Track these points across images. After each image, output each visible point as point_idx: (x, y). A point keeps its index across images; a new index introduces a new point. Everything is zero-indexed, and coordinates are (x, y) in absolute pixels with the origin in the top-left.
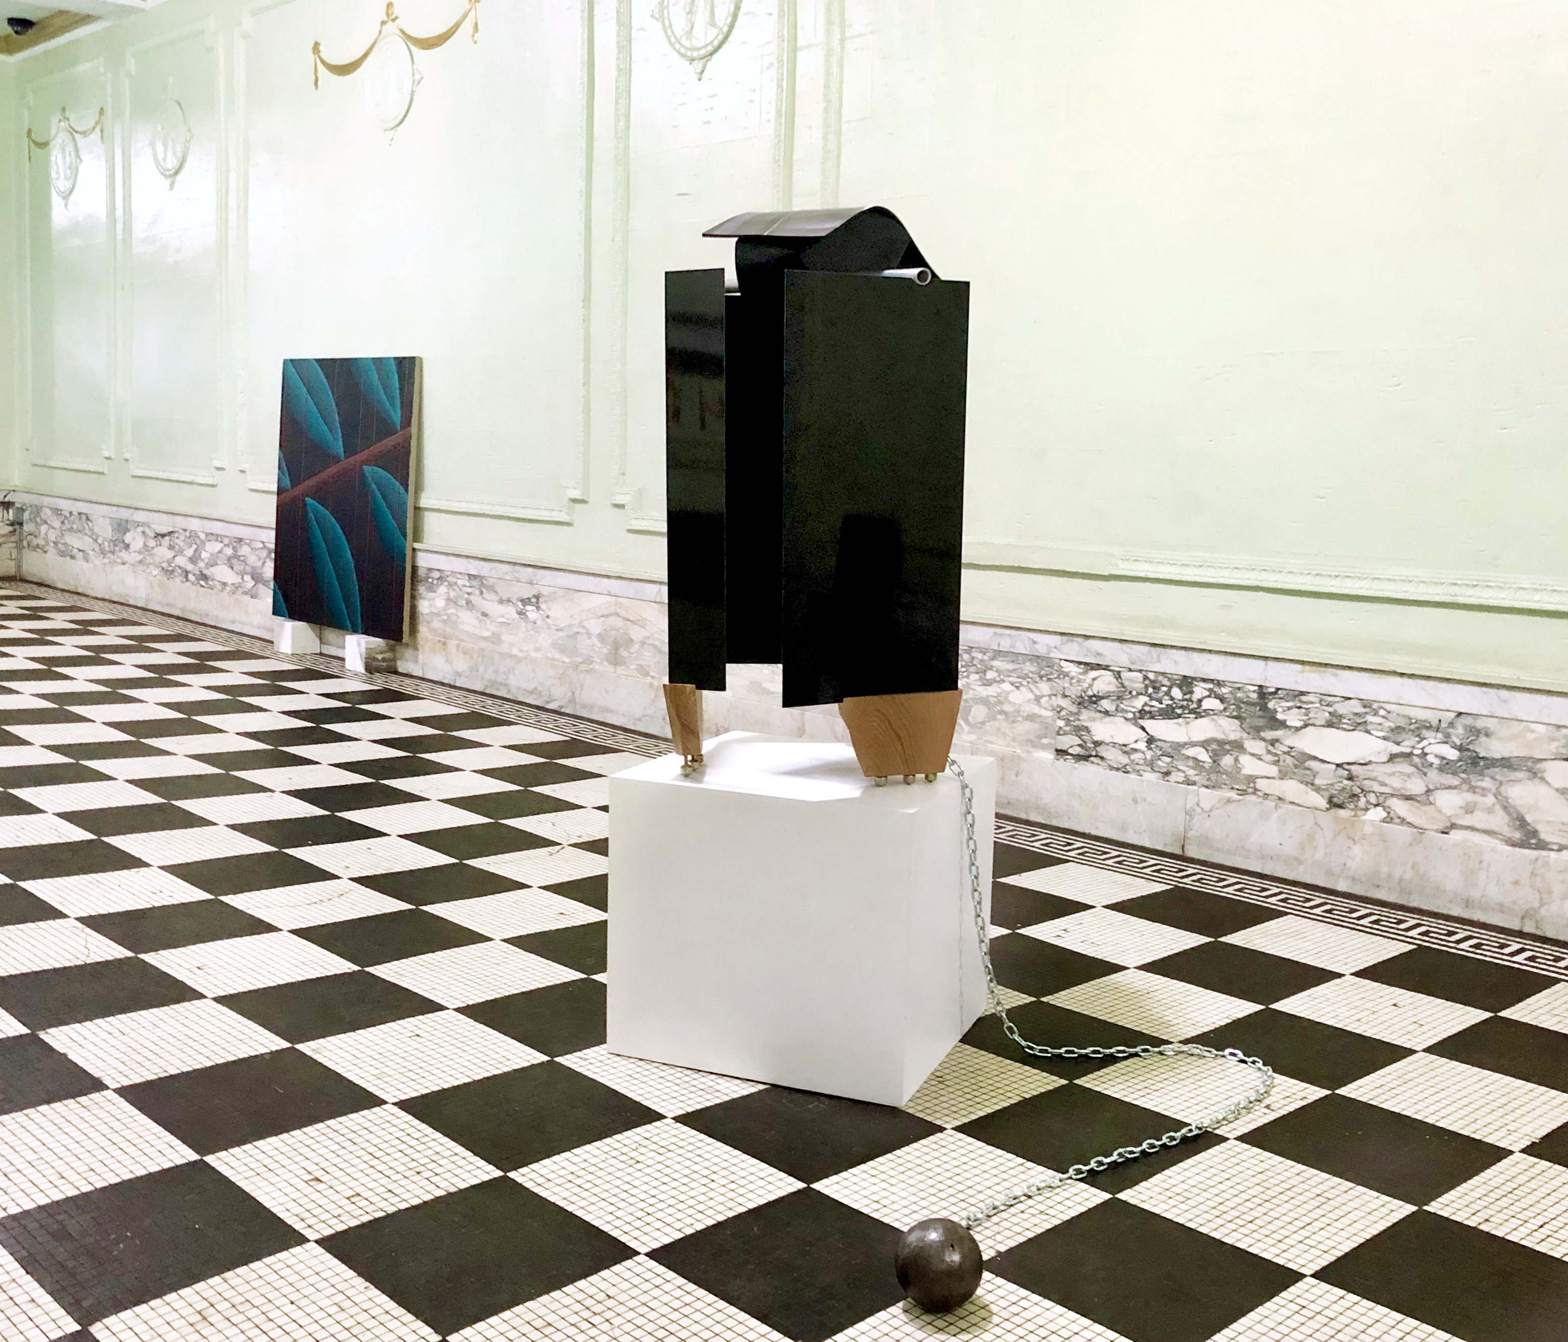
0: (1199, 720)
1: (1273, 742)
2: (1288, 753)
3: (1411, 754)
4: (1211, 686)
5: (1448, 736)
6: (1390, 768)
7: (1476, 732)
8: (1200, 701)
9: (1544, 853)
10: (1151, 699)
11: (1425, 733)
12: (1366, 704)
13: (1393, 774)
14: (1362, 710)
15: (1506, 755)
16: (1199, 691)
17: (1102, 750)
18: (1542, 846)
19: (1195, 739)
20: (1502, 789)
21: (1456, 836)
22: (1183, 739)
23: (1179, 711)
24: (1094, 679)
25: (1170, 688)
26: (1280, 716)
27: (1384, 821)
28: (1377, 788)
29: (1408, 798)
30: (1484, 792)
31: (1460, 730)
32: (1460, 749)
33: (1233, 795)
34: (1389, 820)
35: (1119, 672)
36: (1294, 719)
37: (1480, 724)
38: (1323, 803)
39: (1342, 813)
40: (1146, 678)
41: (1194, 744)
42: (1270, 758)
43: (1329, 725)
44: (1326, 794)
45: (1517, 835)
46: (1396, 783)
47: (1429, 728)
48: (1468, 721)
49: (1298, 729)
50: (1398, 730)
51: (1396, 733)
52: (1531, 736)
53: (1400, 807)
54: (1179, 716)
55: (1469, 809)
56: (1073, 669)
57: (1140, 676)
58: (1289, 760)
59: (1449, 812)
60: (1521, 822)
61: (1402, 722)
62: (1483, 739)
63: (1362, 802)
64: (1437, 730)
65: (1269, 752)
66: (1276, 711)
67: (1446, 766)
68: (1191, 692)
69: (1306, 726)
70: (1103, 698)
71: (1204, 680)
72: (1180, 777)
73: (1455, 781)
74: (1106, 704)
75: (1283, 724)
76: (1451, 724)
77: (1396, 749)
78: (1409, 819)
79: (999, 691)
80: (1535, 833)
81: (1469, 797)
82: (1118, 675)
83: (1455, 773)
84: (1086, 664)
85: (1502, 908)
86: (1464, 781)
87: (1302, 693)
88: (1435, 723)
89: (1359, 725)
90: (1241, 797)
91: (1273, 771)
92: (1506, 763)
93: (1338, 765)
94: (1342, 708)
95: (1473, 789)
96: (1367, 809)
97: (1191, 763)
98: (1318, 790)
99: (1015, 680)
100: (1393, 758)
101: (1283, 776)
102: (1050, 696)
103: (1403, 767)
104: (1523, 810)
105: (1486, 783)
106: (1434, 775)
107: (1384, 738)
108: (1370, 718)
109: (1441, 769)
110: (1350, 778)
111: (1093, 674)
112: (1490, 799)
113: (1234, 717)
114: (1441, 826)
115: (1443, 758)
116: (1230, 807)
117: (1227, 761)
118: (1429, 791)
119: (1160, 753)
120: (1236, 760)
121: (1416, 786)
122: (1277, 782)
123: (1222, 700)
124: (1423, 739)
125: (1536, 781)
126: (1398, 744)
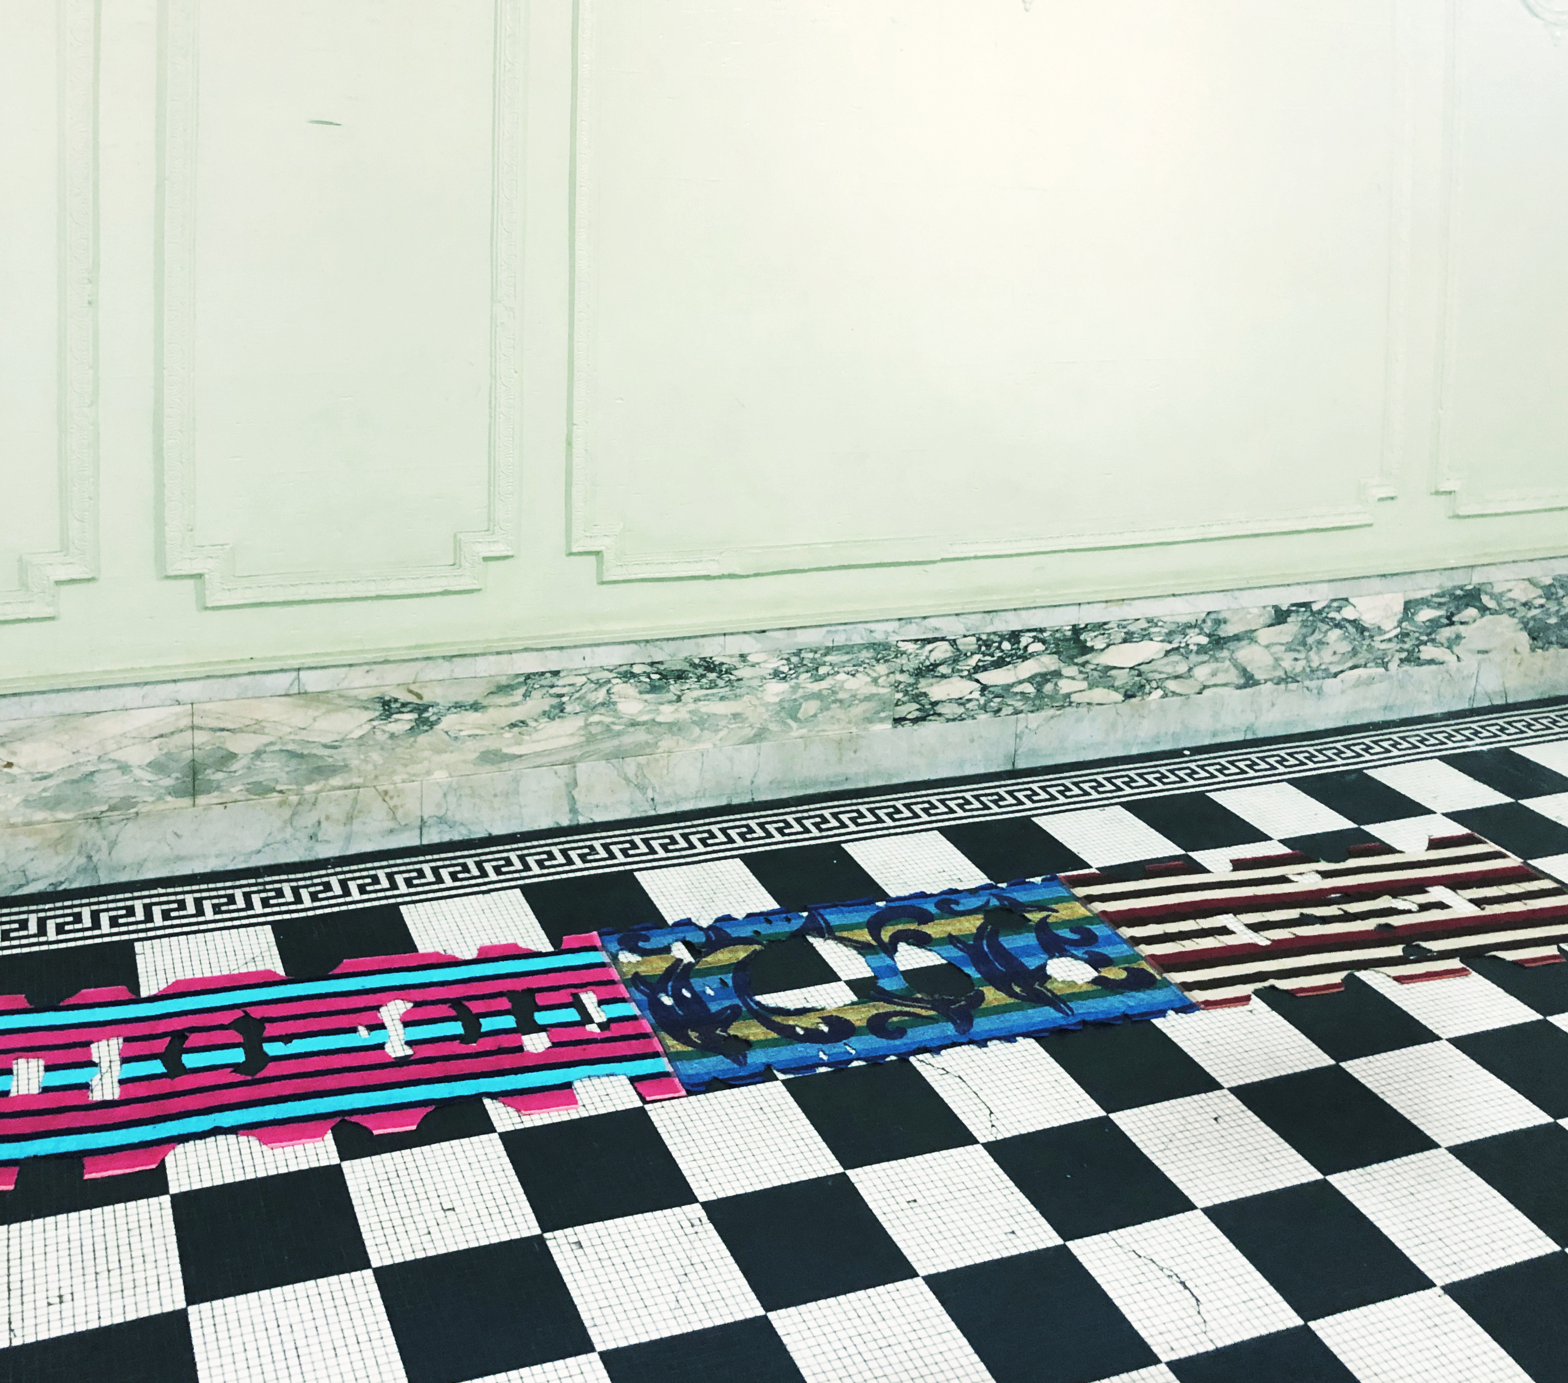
0: (1026, 662)
1: (1084, 664)
2: (1095, 669)
3: (1178, 649)
4: (1034, 634)
5: (1202, 629)
6: (1165, 660)
7: (1218, 622)
8: (1026, 647)
9: (1257, 687)
10: (984, 654)
11: (1188, 631)
12: (1150, 621)
13: (1168, 664)
14: (1146, 625)
15: (1236, 632)
16: (1025, 640)
17: (939, 709)
18: (1257, 683)
19: (1022, 678)
20: (1234, 656)
21: (1206, 692)
22: (1010, 681)
23: (1008, 660)
24: (931, 651)
25: (1000, 643)
26: (1089, 644)
27: (1163, 697)
28: (1157, 676)
29: (1177, 677)
30: (1223, 660)
31: (1209, 623)
32: (1209, 636)
33: (1052, 712)
34: (1165, 696)
35: (954, 641)
36: (1099, 644)
37: (1221, 617)
38: (1120, 697)
39: (1133, 700)
40: (979, 639)
41: (1021, 682)
42: (1082, 676)
43: (1125, 641)
44: (1123, 691)
45: (1242, 681)
46: (1169, 669)
47: (1191, 627)
48: (1213, 616)
49: (1103, 650)
50: (1170, 633)
51: (1169, 637)
52: (1249, 617)
53: (1172, 685)
54: (1009, 663)
55: (1214, 674)
56: (910, 647)
57: (974, 639)
58: (1096, 674)
59: (1202, 679)
60: (1244, 672)
61: (1173, 627)
62: (1223, 626)
63: (1148, 687)
64: (1195, 626)
65: (1081, 672)
66: (1086, 641)
67: (1202, 650)
68: (1019, 642)
69: (1108, 646)
70: (940, 664)
71: (1029, 631)
72: (1010, 710)
73: (1205, 658)
74: (943, 669)
75: (1092, 649)
76: (1204, 621)
77: (1169, 647)
78: (1178, 691)
79: (833, 682)
80: (1251, 677)
81: (1214, 665)
82: (953, 643)
83: (1206, 653)
84: (922, 640)
85: (1235, 730)
86: (1211, 656)
87: (1105, 624)
88: (1194, 623)
89: (1146, 636)
90: (1058, 712)
91: (1084, 685)
92: (1237, 638)
93: (1131, 668)
94: (1132, 628)
95: (1217, 660)
96: (1150, 693)
97: (1019, 697)
98: (1116, 689)
99: (850, 669)
100: (1167, 653)
101: (1091, 687)
102: (888, 675)
103: (1175, 658)
104: (1245, 664)
105: (1225, 653)
106: (1193, 658)
107: (1162, 641)
108: (1153, 630)
109: (1198, 653)
110: (1139, 675)
111: (929, 647)
112: (1227, 663)
113: (1054, 653)
114: (1197, 690)
115: (1198, 645)
116: (1052, 722)
117: (1048, 688)
118: (1190, 669)
119: (991, 696)
120: (1056, 684)
121: (1182, 668)
122: (1088, 693)
123: (1044, 642)
124: (1186, 635)
125: (1253, 644)
126: (1170, 642)
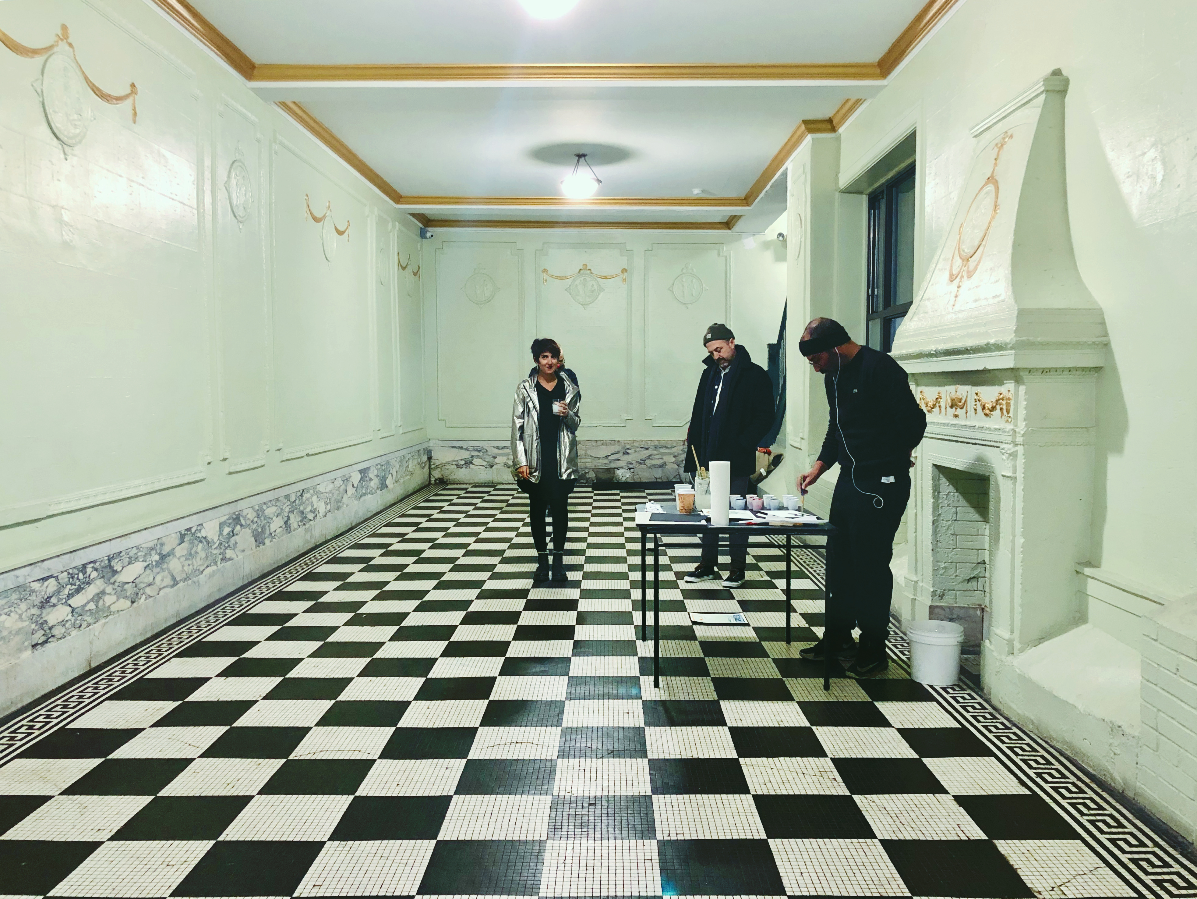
0: (89, 588)
2: (119, 586)
3: (149, 565)
4: (93, 565)
5: (157, 551)
6: (144, 574)
7: (162, 545)
8: (89, 575)
9: (177, 586)
10: (72, 584)
11: (152, 553)
12: (138, 548)
13: (145, 577)
14: (137, 552)
15: (168, 551)
16: (89, 570)
17: (53, 632)
18: (177, 583)
19: (89, 599)
20: (168, 566)
21: (160, 593)
22: (85, 601)
23: (81, 587)
24: (47, 587)
25: (79, 575)
26: (115, 568)
28: (142, 586)
29: (149, 585)
30: (165, 570)
32: (159, 555)
33: (103, 621)
34: (146, 599)
35: (57, 576)
36: (119, 567)
37: (163, 541)
38: (129, 604)
39: (134, 605)
40: (69, 574)
41: (89, 602)
42: (114, 592)
43: (129, 564)
44: (130, 599)
45: (172, 583)
46: (146, 580)
48: (160, 541)
49: (121, 571)
50: (146, 556)
51: (145, 558)
52: (172, 541)
53: (148, 591)
54: (82, 590)
55: (162, 581)
56: (36, 586)
57: (65, 574)
58: (119, 589)
59: (158, 585)
60: (173, 577)
61: (146, 551)
62: (164, 547)
63: (139, 595)
64: (154, 549)
65: (113, 590)
66: (114, 566)
67: (157, 565)
68: (86, 573)
69: (122, 568)
70: (51, 597)
71: (90, 563)
73: (158, 570)
74: (54, 600)
75: (116, 572)
76: (157, 545)
80: (175, 580)
82: (57, 578)
84: (43, 579)
86: (160, 568)
87: (121, 553)
88: (154, 547)
89: (137, 559)
90: (105, 621)
91: (115, 598)
92: (169, 555)
94: (131, 554)
98: (127, 599)
99: (7, 610)
100: (145, 569)
101: (117, 599)
102: (27, 611)
103: (147, 572)
105: (165, 565)
106: (154, 571)
107: (143, 561)
108: (139, 554)
109: (156, 567)
110: (136, 587)
111: (46, 583)
112: (166, 572)
113: (101, 578)
114: (157, 593)
115: (156, 561)
117: (100, 603)
118: (154, 579)
119: (76, 616)
120: (104, 600)
121: (151, 579)
122: (116, 604)
123: (96, 570)
124: (151, 556)
125: (174, 558)
126: (146, 562)
